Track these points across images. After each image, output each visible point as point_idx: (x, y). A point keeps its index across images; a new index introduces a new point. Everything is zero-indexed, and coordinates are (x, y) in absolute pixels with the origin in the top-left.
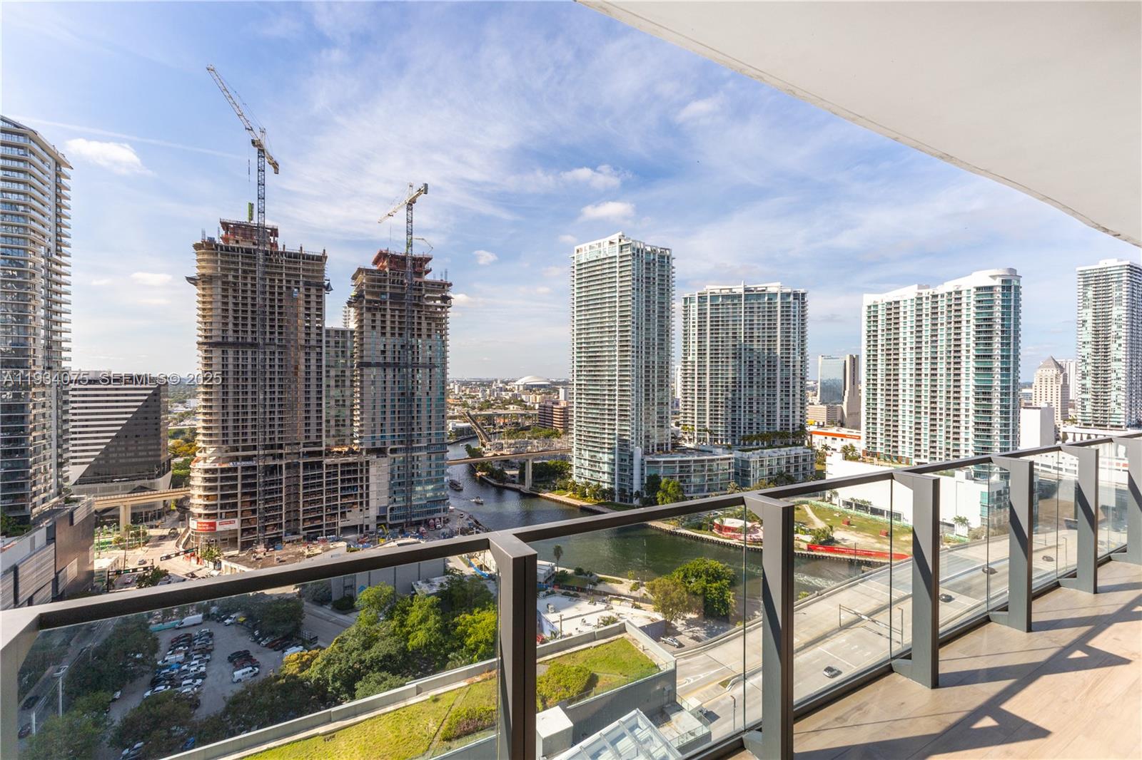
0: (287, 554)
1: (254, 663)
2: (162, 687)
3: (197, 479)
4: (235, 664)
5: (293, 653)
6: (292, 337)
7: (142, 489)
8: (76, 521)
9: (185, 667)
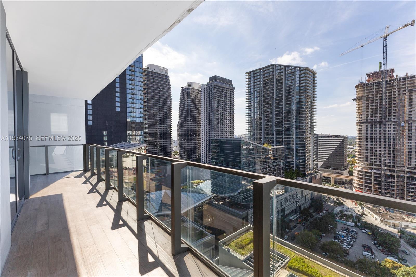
0: (396, 216)
1: (372, 252)
2: (338, 241)
3: (356, 174)
4: (364, 248)
5: (390, 259)
6: (401, 117)
7: (338, 173)
8: (317, 178)
9: (345, 239)
